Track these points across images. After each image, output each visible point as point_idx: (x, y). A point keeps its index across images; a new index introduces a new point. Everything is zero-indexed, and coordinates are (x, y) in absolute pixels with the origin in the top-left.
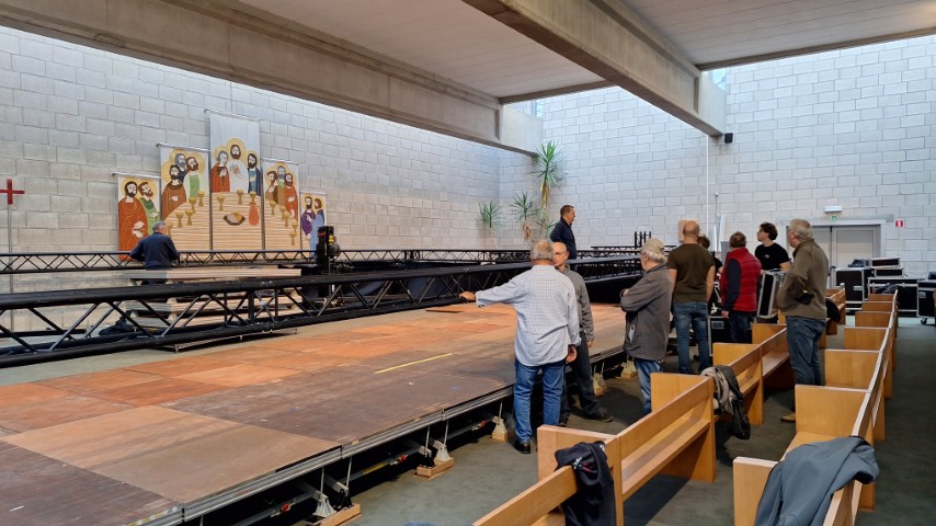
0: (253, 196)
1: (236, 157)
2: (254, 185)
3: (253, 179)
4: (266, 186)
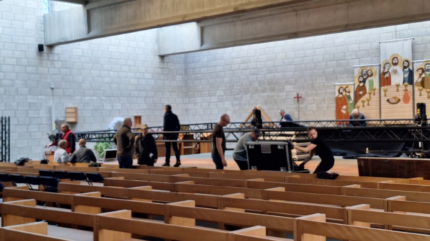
0: (406, 86)
1: (395, 64)
2: (407, 80)
3: (406, 75)
4: (416, 78)
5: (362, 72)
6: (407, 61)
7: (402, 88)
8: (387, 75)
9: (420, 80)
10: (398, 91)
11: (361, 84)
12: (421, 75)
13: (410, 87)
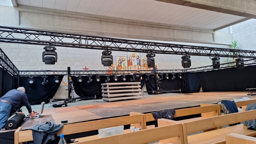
0: (138, 66)
1: (134, 57)
2: (138, 63)
3: (138, 62)
5: (120, 59)
6: (138, 56)
7: (137, 67)
8: (131, 61)
9: (143, 64)
10: (135, 68)
11: (120, 64)
12: (143, 62)
13: (140, 67)
